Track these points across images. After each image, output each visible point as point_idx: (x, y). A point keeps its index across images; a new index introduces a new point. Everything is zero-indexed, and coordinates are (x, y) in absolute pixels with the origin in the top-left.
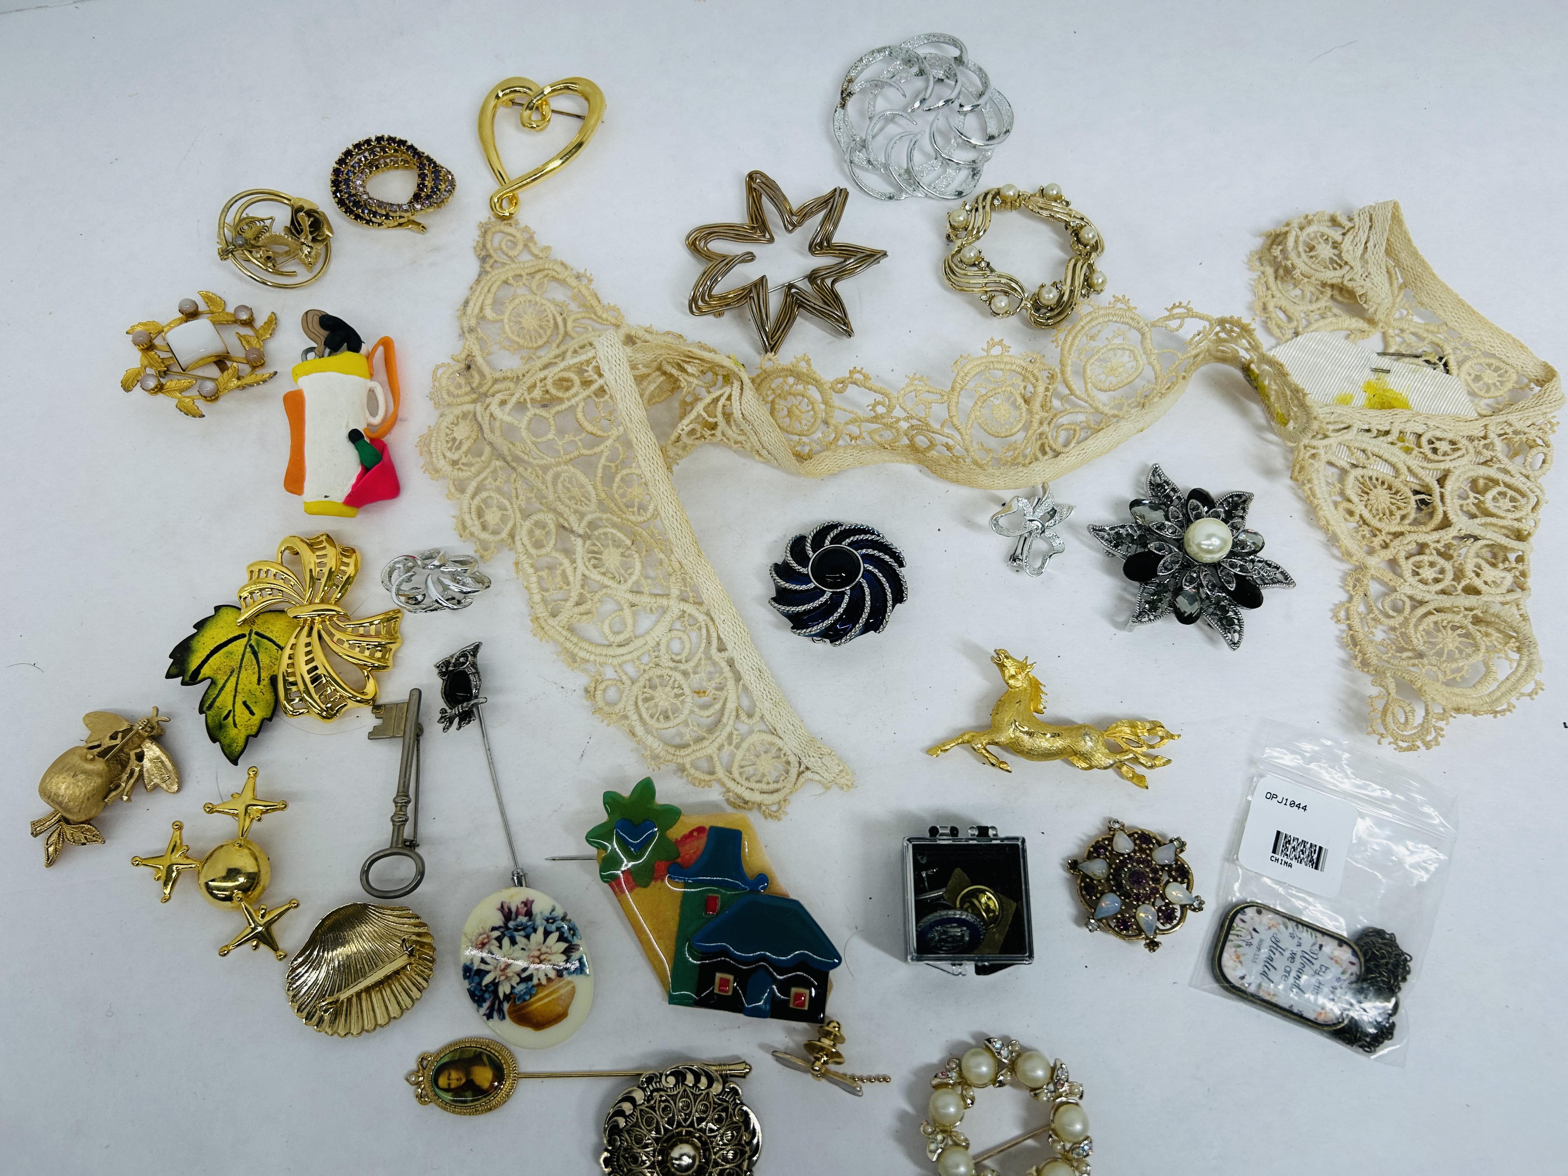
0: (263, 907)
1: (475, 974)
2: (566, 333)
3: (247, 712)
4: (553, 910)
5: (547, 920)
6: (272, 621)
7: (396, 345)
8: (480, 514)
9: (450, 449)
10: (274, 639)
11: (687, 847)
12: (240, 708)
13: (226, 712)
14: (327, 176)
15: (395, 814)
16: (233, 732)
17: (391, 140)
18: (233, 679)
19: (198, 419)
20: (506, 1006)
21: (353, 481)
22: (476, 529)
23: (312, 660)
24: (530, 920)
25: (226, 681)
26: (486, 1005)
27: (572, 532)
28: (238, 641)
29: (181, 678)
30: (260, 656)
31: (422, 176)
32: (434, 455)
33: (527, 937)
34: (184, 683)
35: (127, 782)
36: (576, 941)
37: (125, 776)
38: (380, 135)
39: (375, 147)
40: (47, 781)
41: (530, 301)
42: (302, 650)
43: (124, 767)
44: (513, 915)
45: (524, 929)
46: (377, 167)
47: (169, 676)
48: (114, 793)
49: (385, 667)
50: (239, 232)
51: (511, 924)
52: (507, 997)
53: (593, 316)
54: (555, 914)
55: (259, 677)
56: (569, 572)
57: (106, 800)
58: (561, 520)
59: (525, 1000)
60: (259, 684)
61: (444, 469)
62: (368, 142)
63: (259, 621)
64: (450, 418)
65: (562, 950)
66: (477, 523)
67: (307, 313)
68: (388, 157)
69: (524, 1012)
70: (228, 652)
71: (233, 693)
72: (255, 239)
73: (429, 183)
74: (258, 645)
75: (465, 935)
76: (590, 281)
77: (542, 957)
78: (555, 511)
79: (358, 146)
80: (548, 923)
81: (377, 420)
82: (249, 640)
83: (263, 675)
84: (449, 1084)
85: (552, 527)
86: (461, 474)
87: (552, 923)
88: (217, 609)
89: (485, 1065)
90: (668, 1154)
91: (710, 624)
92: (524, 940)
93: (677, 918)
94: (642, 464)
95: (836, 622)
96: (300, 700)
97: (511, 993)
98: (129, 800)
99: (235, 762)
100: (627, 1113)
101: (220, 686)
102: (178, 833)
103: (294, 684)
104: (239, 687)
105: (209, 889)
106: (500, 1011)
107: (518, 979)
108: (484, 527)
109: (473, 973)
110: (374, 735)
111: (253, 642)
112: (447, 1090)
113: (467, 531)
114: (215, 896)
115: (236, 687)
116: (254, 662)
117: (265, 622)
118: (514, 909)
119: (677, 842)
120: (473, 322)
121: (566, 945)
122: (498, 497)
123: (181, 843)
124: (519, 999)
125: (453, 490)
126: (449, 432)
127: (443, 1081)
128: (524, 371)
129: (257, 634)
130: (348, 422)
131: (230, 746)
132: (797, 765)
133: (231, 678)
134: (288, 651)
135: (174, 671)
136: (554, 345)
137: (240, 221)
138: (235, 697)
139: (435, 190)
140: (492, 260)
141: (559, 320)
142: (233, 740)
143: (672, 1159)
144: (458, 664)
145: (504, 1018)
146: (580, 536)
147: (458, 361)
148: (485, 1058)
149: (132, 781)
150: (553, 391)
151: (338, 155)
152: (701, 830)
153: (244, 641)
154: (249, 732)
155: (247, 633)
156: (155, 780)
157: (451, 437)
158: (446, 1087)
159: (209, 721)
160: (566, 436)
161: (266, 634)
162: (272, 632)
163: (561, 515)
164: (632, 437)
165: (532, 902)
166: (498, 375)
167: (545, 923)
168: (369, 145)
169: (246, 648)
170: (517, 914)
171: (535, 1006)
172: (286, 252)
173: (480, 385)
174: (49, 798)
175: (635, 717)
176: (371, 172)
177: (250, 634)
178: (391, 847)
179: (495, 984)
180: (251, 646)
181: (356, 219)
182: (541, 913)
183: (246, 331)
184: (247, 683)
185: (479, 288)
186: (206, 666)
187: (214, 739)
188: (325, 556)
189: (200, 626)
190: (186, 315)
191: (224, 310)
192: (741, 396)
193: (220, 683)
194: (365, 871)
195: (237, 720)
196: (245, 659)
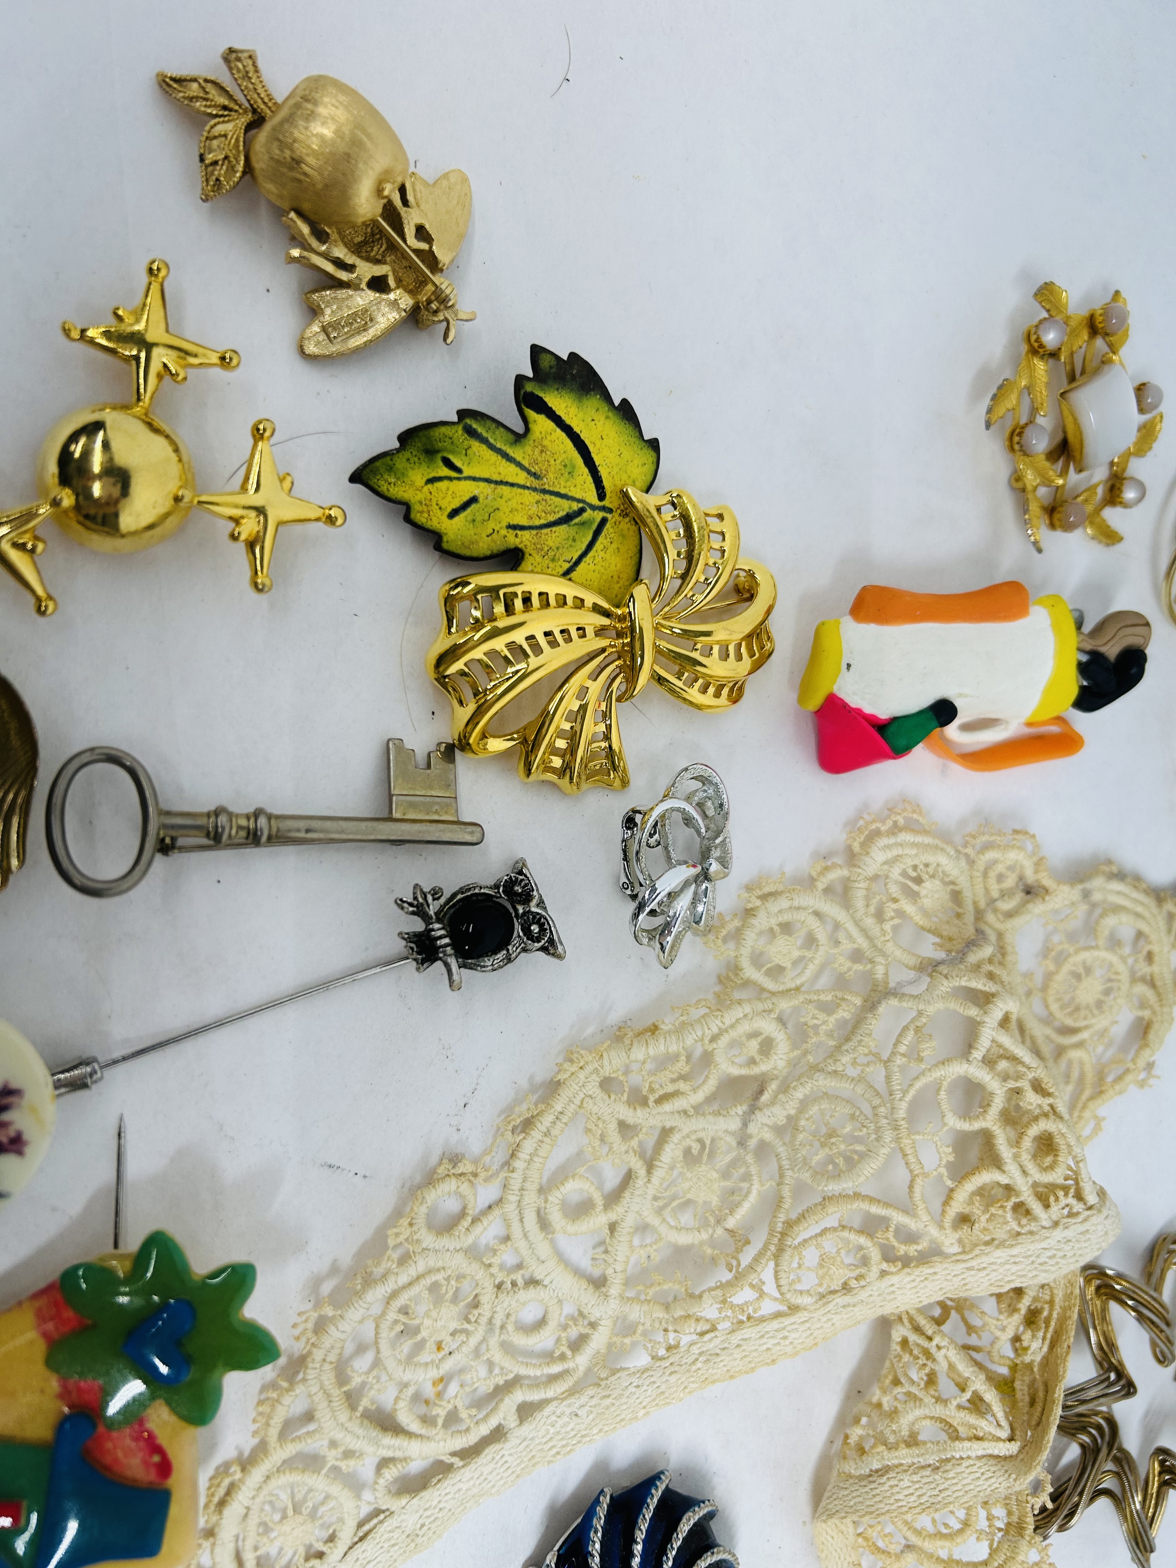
0: (43, 546)
3: (456, 504)
6: (623, 549)
7: (1067, 757)
8: (787, 928)
9: (904, 874)
10: (591, 554)
12: (464, 490)
13: (458, 463)
15: (230, 815)
16: (418, 475)
18: (521, 478)
19: (985, 417)
21: (868, 710)
22: (762, 920)
23: (554, 644)
25: (519, 465)
27: (753, 1108)
28: (592, 487)
29: (530, 374)
30: (562, 529)
32: (891, 839)
34: (520, 380)
35: (325, 256)
37: (340, 252)
40: (342, 98)
41: (1119, 986)
42: (570, 618)
43: (358, 249)
47: (536, 352)
48: (305, 229)
49: (529, 772)
55: (522, 528)
56: (680, 1103)
57: (292, 215)
58: (773, 1086)
60: (510, 527)
61: (869, 860)
63: (626, 525)
64: (952, 868)
66: (774, 923)
67: (1147, 624)
70: (574, 467)
71: (495, 477)
74: (583, 524)
76: (1141, 1085)
82: (593, 508)
83: (526, 535)
85: (764, 1067)
88: (654, 445)
91: (569, 1383)
94: (885, 1283)
96: (477, 620)
98: (294, 260)
99: (356, 478)
101: (510, 451)
102: (214, 359)
103: (509, 610)
104: (506, 490)
105: (86, 431)
108: (765, 938)
110: (396, 752)
111: (588, 514)
113: (758, 903)
114: (74, 438)
115: (507, 483)
116: (552, 518)
117: (623, 536)
119: (141, 1426)
122: (816, 962)
123: (192, 366)
126: (931, 870)
129: (604, 521)
130: (966, 696)
131: (390, 469)
133: (524, 474)
134: (570, 591)
135: (545, 362)
138: (487, 481)
141: (1085, 1035)
142: (401, 476)
144: (528, 919)
146: (744, 1126)
147: (1036, 869)
149: (330, 268)
152: (165, 1468)
153: (593, 498)
154: (416, 507)
155: (606, 503)
156: (328, 311)
157: (924, 875)
159: (443, 429)
161: (601, 539)
162: (605, 549)
163: (785, 1088)
166: (1010, 938)
169: (579, 501)
174: (306, 99)
175: (403, 1279)
177: (603, 509)
178: (162, 812)
180: (581, 511)
183: (1101, 494)
184: (513, 503)
185: (1140, 895)
186: (550, 425)
187: (406, 437)
188: (739, 658)
189: (625, 411)
191: (1138, 456)
192: (991, 1456)
193: (516, 453)
194: (114, 758)
195: (442, 485)
196: (557, 500)
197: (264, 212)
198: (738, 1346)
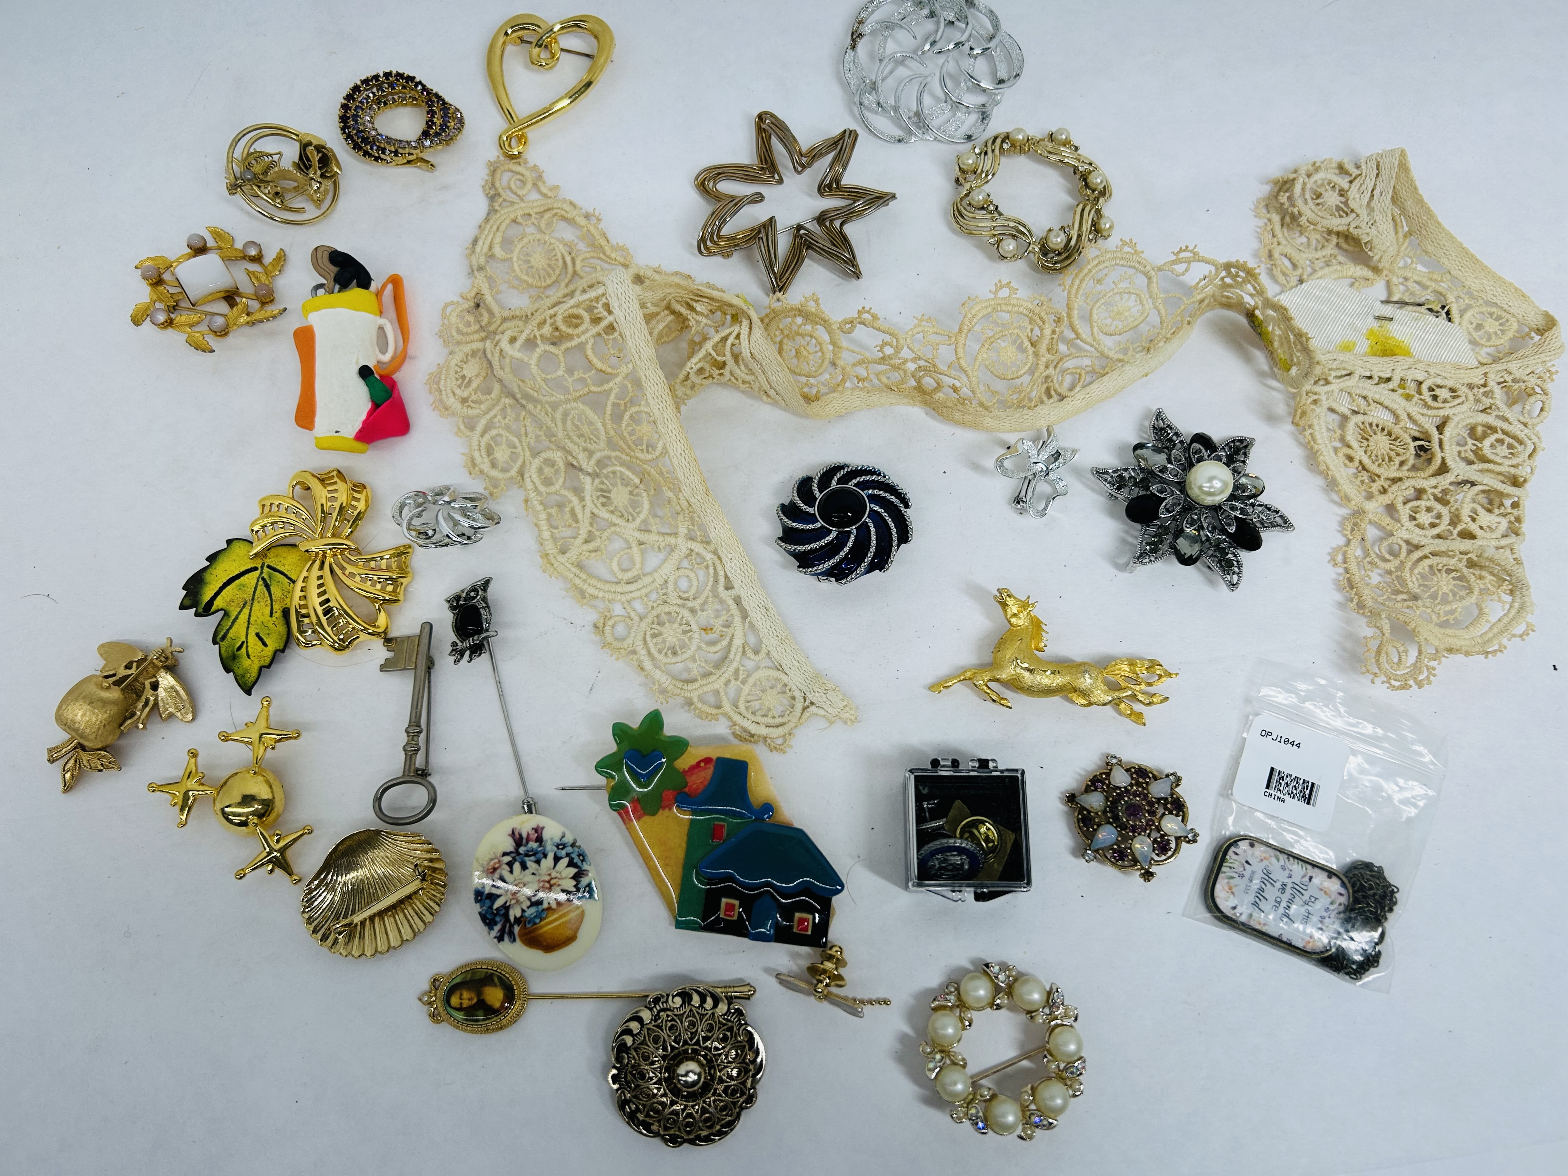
0: (278, 832)
1: (486, 898)
2: (575, 273)
3: (260, 643)
4: (563, 837)
5: (557, 846)
6: (285, 555)
7: (405, 282)
8: (490, 451)
9: (459, 386)
10: (286, 572)
11: (694, 778)
12: (252, 639)
13: (239, 644)
14: (335, 112)
15: (407, 744)
16: (246, 663)
17: (400, 75)
18: (246, 611)
19: (208, 354)
20: (517, 929)
21: (364, 417)
22: (486, 466)
23: (324, 592)
24: (540, 846)
25: (239, 613)
26: (497, 928)
27: (581, 470)
28: (250, 574)
29: (194, 609)
30: (272, 589)
31: (432, 113)
32: (444, 393)
33: (538, 862)
34: (197, 614)
35: (142, 711)
36: (585, 866)
37: (140, 705)
38: (388, 71)
39: (383, 82)
40: (64, 708)
41: (539, 240)
42: (314, 583)
43: (139, 696)
44: (524, 841)
45: (534, 855)
46: (385, 104)
47: (183, 607)
48: (129, 721)
49: (396, 601)
50: (248, 167)
51: (522, 850)
52: (518, 921)
53: (602, 255)
54: (565, 840)
55: (272, 609)
56: (578, 509)
57: (122, 728)
58: (570, 458)
59: (535, 924)
60: (271, 615)
61: (453, 407)
62: (376, 77)
63: (271, 554)
64: (459, 356)
65: (572, 875)
66: (486, 460)
67: (316, 249)
68: (396, 94)
69: (534, 934)
70: (241, 585)
71: (246, 625)
72: (263, 174)
73: (437, 120)
74: (270, 578)
75: (477, 859)
76: (599, 220)
77: (552, 882)
78: (564, 449)
79: (366, 81)
80: (558, 849)
81: (386, 358)
82: (262, 573)
83: (276, 607)
84: (461, 1004)
85: (561, 464)
86: (470, 412)
87: (562, 849)
88: (229, 542)
89: (496, 986)
90: (675, 1071)
91: (718, 562)
92: (535, 865)
93: (684, 845)
94: (651, 402)
95: (842, 560)
96: (313, 632)
97: (522, 916)
98: (144, 727)
99: (248, 692)
100: (635, 1032)
101: (233, 618)
102: (193, 760)
103: (307, 616)
104: (252, 619)
105: (225, 815)
106: (511, 934)
107: (529, 903)
108: (494, 465)
109: (484, 897)
110: (386, 667)
111: (265, 575)
112: (459, 1009)
113: (477, 469)
114: (231, 822)
115: (249, 619)
116: (267, 594)
117: (277, 555)
118: (524, 835)
119: (684, 772)
120: (482, 261)
121: (576, 870)
122: (508, 435)
123: (196, 770)
124: (529, 923)
125: (462, 427)
126: (458, 370)
127: (454, 1001)
128: (533, 310)
129: (269, 567)
130: (358, 359)
131: (243, 676)
132: (803, 700)
133: (244, 610)
134: (300, 584)
135: (187, 602)
136: (563, 285)
137: (249, 154)
138: (248, 628)
139: (444, 127)
140: (501, 199)
141: (568, 259)
142: (247, 671)
143: (679, 1075)
144: (468, 598)
145: (514, 940)
146: (589, 474)
147: (467, 300)
148: (496, 979)
149: (147, 709)
150: (563, 328)
151: (346, 91)
152: (707, 760)
153: (256, 574)
154: (262, 663)
155: (259, 566)
156: (170, 709)
157: (461, 374)
158: (458, 1006)
159: (223, 652)
160: (576, 373)
161: (278, 568)
162: (284, 565)
163: (570, 453)
164: (642, 374)
165: (543, 828)
166: (506, 314)
167: (555, 849)
168: (377, 80)
169: (258, 581)
170: (528, 839)
171: (545, 929)
172: (295, 188)
173: (489, 323)
174: (65, 725)
175: (644, 652)
176: (379, 109)
177: (262, 567)
178: (404, 775)
179: (506, 908)
180: (263, 579)
181: (364, 155)
182: (551, 839)
183: (254, 267)
184: (259, 615)
185: (488, 227)
186: (219, 598)
187: (228, 669)
188: (336, 490)
189: (212, 558)
190: (195, 250)
191: (232, 246)
192: (749, 335)
193: (233, 615)
194: (378, 799)
195: (250, 650)
196: (257, 592)
197: (122, 742)
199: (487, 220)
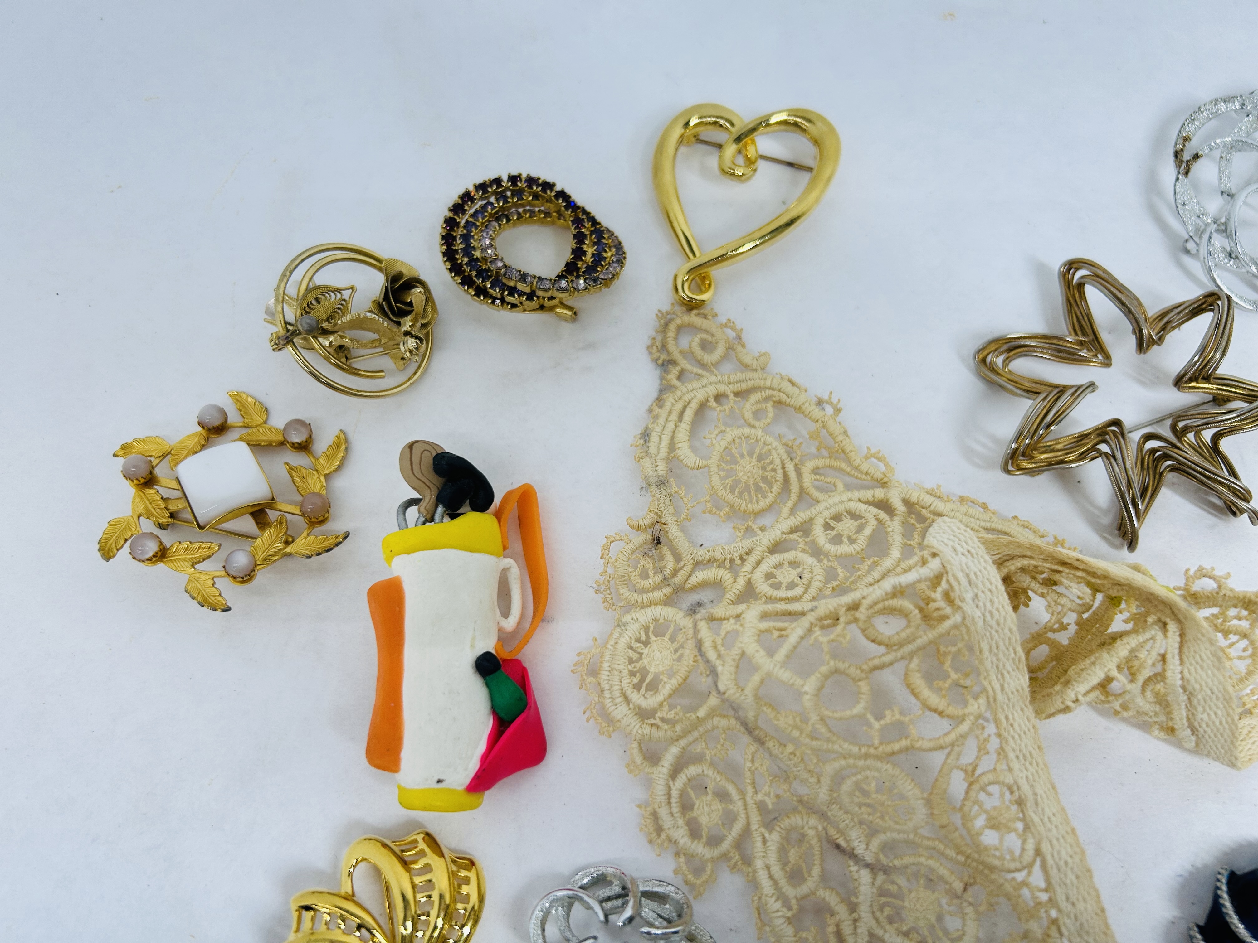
2: (802, 492)
7: (539, 495)
8: (686, 807)
9: (637, 687)
14: (437, 229)
17: (531, 181)
19: (219, 613)
21: (482, 747)
22: (681, 835)
27: (852, 855)
31: (580, 238)
32: (607, 694)
38: (515, 173)
39: (507, 189)
41: (748, 437)
46: (508, 220)
50: (306, 309)
53: (843, 465)
56: (847, 928)
58: (832, 832)
61: (625, 722)
62: (498, 181)
64: (633, 629)
66: (681, 822)
67: (411, 446)
68: (523, 206)
72: (328, 320)
73: (590, 250)
76: (838, 411)
78: (823, 816)
79: (482, 187)
81: (510, 624)
86: (656, 733)
94: (1016, 766)
108: (694, 832)
113: (663, 835)
120: (662, 468)
122: (718, 777)
125: (639, 760)
126: (633, 656)
128: (742, 551)
130: (474, 640)
136: (785, 511)
137: (308, 291)
139: (598, 258)
140: (678, 368)
141: (790, 467)
146: (868, 866)
147: (639, 529)
151: (453, 197)
157: (638, 665)
160: (888, 713)
163: (834, 824)
166: (700, 554)
172: (373, 342)
173: (675, 573)
176: (500, 225)
181: (477, 295)
183: (299, 460)
185: (663, 413)
190: (209, 430)
191: (265, 422)
192: (1181, 649)
198: (1073, 904)
199: (659, 401)
